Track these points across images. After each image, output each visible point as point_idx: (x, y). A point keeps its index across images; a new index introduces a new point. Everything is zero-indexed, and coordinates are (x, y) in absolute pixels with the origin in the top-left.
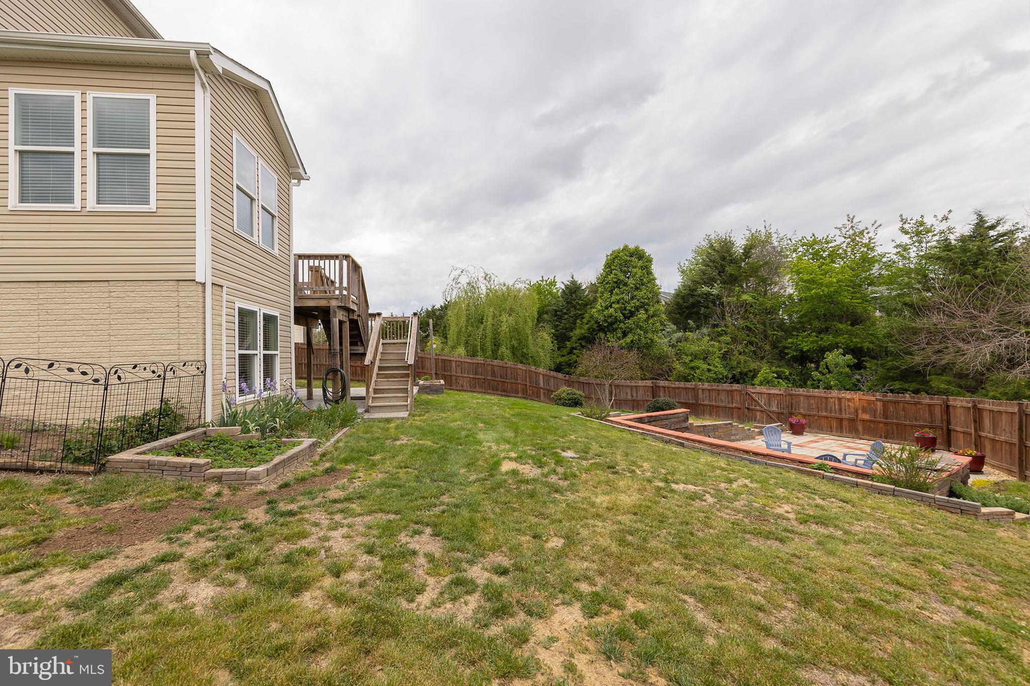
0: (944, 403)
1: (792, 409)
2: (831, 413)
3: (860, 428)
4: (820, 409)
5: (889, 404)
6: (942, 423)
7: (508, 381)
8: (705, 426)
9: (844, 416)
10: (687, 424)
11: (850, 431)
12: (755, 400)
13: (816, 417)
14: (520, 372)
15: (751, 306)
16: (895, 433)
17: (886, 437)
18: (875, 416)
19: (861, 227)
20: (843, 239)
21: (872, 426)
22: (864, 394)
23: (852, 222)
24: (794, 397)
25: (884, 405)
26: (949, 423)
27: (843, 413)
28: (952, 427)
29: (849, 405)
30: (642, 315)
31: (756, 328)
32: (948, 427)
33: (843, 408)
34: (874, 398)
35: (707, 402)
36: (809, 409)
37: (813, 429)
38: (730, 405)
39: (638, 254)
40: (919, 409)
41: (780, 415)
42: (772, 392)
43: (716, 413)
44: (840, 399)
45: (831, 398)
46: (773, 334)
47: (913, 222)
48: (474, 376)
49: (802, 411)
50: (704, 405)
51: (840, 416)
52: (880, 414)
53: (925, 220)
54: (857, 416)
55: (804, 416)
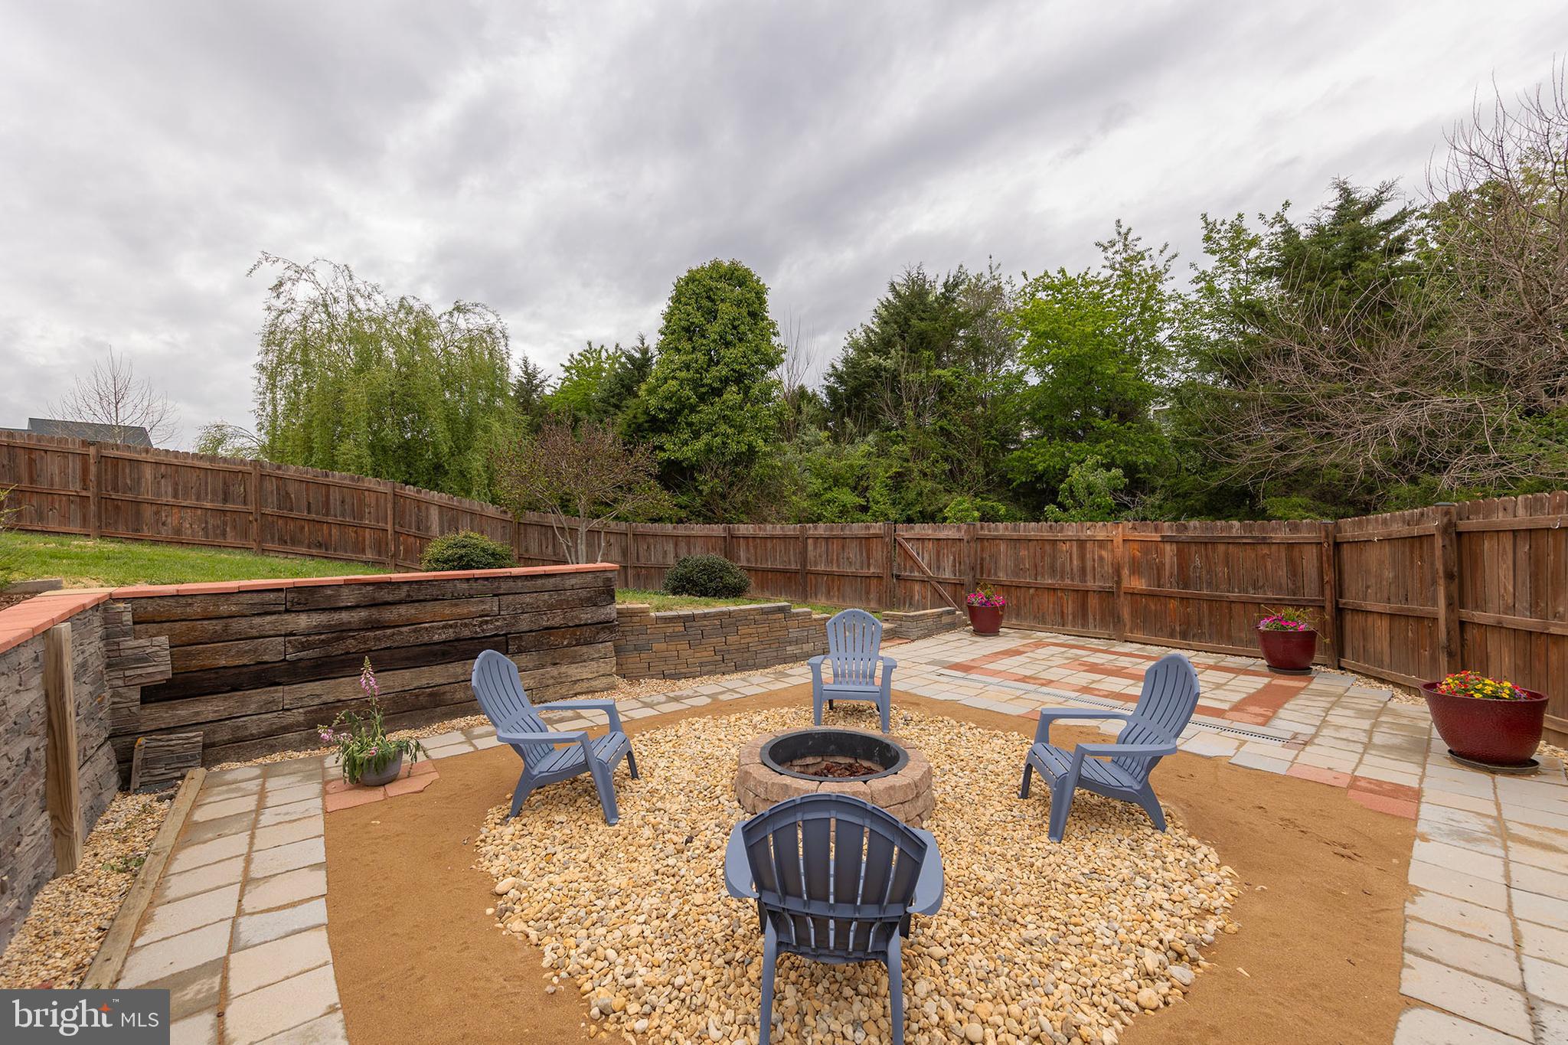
0: (1327, 537)
1: (982, 574)
2: (1062, 578)
3: (1126, 614)
4: (1039, 569)
5: (1193, 548)
6: (1322, 592)
7: (330, 519)
8: (693, 618)
9: (1091, 584)
10: (610, 611)
11: (1103, 623)
12: (911, 557)
13: (1032, 591)
14: (370, 498)
15: (952, 390)
16: (1206, 623)
17: (1184, 636)
18: (1159, 581)
19: (1140, 247)
20: (1111, 272)
21: (1153, 607)
22: (1134, 528)
23: (1126, 239)
24: (986, 543)
25: (1180, 554)
26: (1339, 590)
27: (1089, 577)
28: (1348, 600)
29: (1101, 558)
30: (732, 395)
31: (959, 432)
32: (1337, 602)
33: (1089, 564)
34: (1156, 537)
35: (821, 568)
36: (1018, 570)
37: (1026, 619)
38: (865, 572)
39: (737, 277)
40: (1263, 557)
41: (959, 588)
42: (943, 534)
43: (839, 589)
44: (1082, 543)
45: (1064, 542)
46: (989, 445)
47: (1227, 227)
48: (219, 505)
49: (1002, 577)
50: (817, 574)
51: (1080, 586)
52: (1171, 574)
53: (1245, 224)
54: (1119, 583)
55: (1006, 587)
